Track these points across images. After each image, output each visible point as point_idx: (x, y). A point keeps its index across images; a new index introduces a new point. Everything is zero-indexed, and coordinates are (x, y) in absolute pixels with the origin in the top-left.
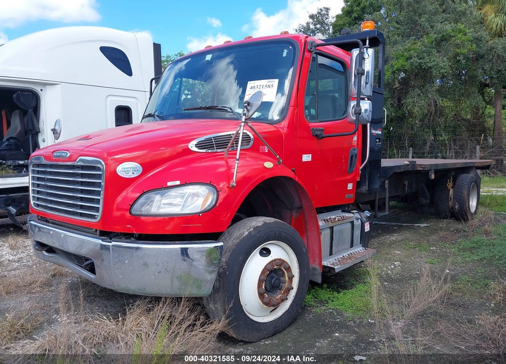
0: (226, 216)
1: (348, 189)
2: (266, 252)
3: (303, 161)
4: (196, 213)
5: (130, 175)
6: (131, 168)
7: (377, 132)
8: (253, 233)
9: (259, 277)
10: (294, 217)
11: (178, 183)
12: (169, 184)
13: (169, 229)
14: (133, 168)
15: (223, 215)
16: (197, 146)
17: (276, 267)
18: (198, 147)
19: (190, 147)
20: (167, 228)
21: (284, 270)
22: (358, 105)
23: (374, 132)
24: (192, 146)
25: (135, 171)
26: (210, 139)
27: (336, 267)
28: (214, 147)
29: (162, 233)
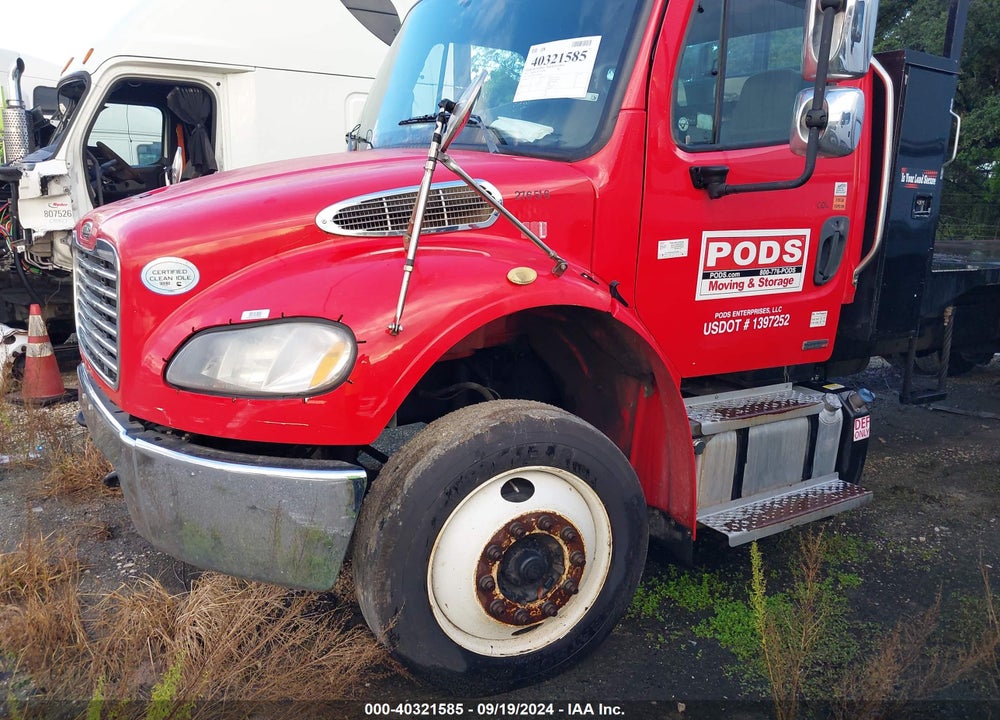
0: (374, 408)
1: (812, 326)
2: (518, 490)
3: (660, 257)
4: (298, 395)
5: (173, 289)
6: (172, 272)
7: (919, 180)
8: (487, 439)
9: (484, 546)
10: (645, 395)
11: (265, 314)
12: (246, 316)
13: (234, 427)
14: (178, 272)
15: (366, 403)
16: (339, 219)
17: (537, 531)
18: (342, 222)
19: (319, 222)
20: (230, 425)
21: (561, 542)
22: (819, 102)
23: (908, 178)
24: (326, 219)
25: (183, 278)
26: (379, 202)
27: (731, 535)
28: (386, 223)
29: (218, 434)
